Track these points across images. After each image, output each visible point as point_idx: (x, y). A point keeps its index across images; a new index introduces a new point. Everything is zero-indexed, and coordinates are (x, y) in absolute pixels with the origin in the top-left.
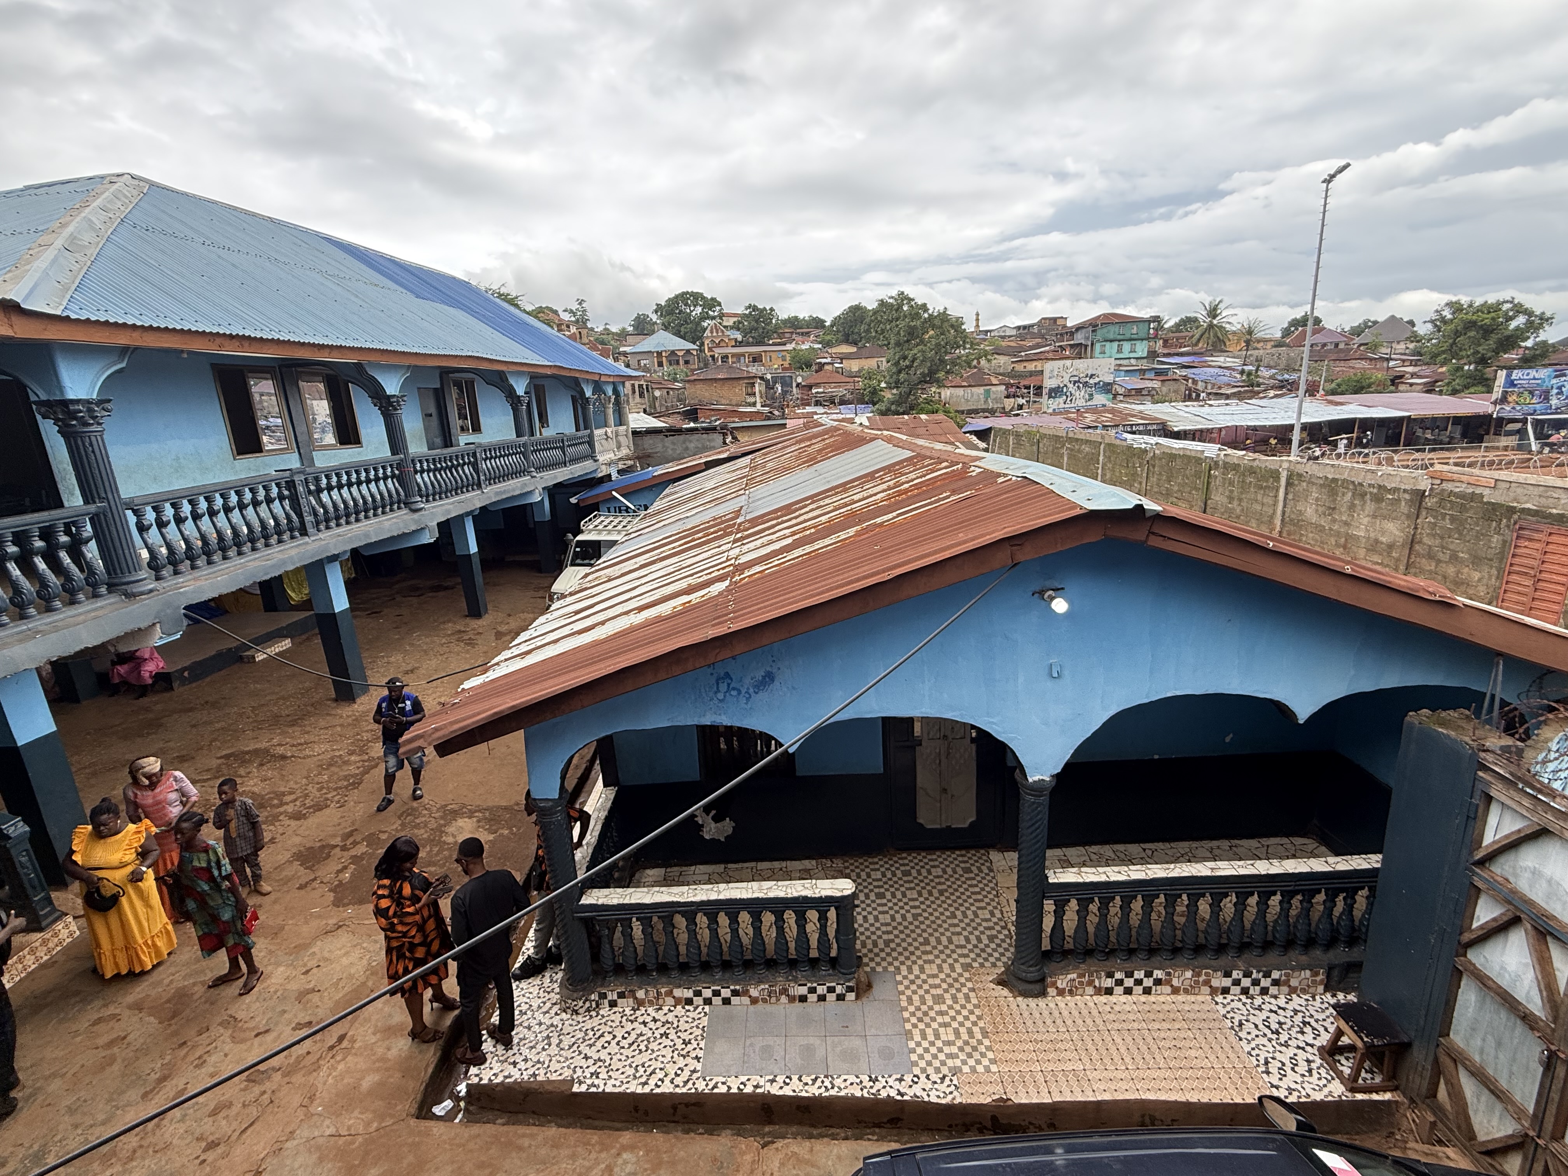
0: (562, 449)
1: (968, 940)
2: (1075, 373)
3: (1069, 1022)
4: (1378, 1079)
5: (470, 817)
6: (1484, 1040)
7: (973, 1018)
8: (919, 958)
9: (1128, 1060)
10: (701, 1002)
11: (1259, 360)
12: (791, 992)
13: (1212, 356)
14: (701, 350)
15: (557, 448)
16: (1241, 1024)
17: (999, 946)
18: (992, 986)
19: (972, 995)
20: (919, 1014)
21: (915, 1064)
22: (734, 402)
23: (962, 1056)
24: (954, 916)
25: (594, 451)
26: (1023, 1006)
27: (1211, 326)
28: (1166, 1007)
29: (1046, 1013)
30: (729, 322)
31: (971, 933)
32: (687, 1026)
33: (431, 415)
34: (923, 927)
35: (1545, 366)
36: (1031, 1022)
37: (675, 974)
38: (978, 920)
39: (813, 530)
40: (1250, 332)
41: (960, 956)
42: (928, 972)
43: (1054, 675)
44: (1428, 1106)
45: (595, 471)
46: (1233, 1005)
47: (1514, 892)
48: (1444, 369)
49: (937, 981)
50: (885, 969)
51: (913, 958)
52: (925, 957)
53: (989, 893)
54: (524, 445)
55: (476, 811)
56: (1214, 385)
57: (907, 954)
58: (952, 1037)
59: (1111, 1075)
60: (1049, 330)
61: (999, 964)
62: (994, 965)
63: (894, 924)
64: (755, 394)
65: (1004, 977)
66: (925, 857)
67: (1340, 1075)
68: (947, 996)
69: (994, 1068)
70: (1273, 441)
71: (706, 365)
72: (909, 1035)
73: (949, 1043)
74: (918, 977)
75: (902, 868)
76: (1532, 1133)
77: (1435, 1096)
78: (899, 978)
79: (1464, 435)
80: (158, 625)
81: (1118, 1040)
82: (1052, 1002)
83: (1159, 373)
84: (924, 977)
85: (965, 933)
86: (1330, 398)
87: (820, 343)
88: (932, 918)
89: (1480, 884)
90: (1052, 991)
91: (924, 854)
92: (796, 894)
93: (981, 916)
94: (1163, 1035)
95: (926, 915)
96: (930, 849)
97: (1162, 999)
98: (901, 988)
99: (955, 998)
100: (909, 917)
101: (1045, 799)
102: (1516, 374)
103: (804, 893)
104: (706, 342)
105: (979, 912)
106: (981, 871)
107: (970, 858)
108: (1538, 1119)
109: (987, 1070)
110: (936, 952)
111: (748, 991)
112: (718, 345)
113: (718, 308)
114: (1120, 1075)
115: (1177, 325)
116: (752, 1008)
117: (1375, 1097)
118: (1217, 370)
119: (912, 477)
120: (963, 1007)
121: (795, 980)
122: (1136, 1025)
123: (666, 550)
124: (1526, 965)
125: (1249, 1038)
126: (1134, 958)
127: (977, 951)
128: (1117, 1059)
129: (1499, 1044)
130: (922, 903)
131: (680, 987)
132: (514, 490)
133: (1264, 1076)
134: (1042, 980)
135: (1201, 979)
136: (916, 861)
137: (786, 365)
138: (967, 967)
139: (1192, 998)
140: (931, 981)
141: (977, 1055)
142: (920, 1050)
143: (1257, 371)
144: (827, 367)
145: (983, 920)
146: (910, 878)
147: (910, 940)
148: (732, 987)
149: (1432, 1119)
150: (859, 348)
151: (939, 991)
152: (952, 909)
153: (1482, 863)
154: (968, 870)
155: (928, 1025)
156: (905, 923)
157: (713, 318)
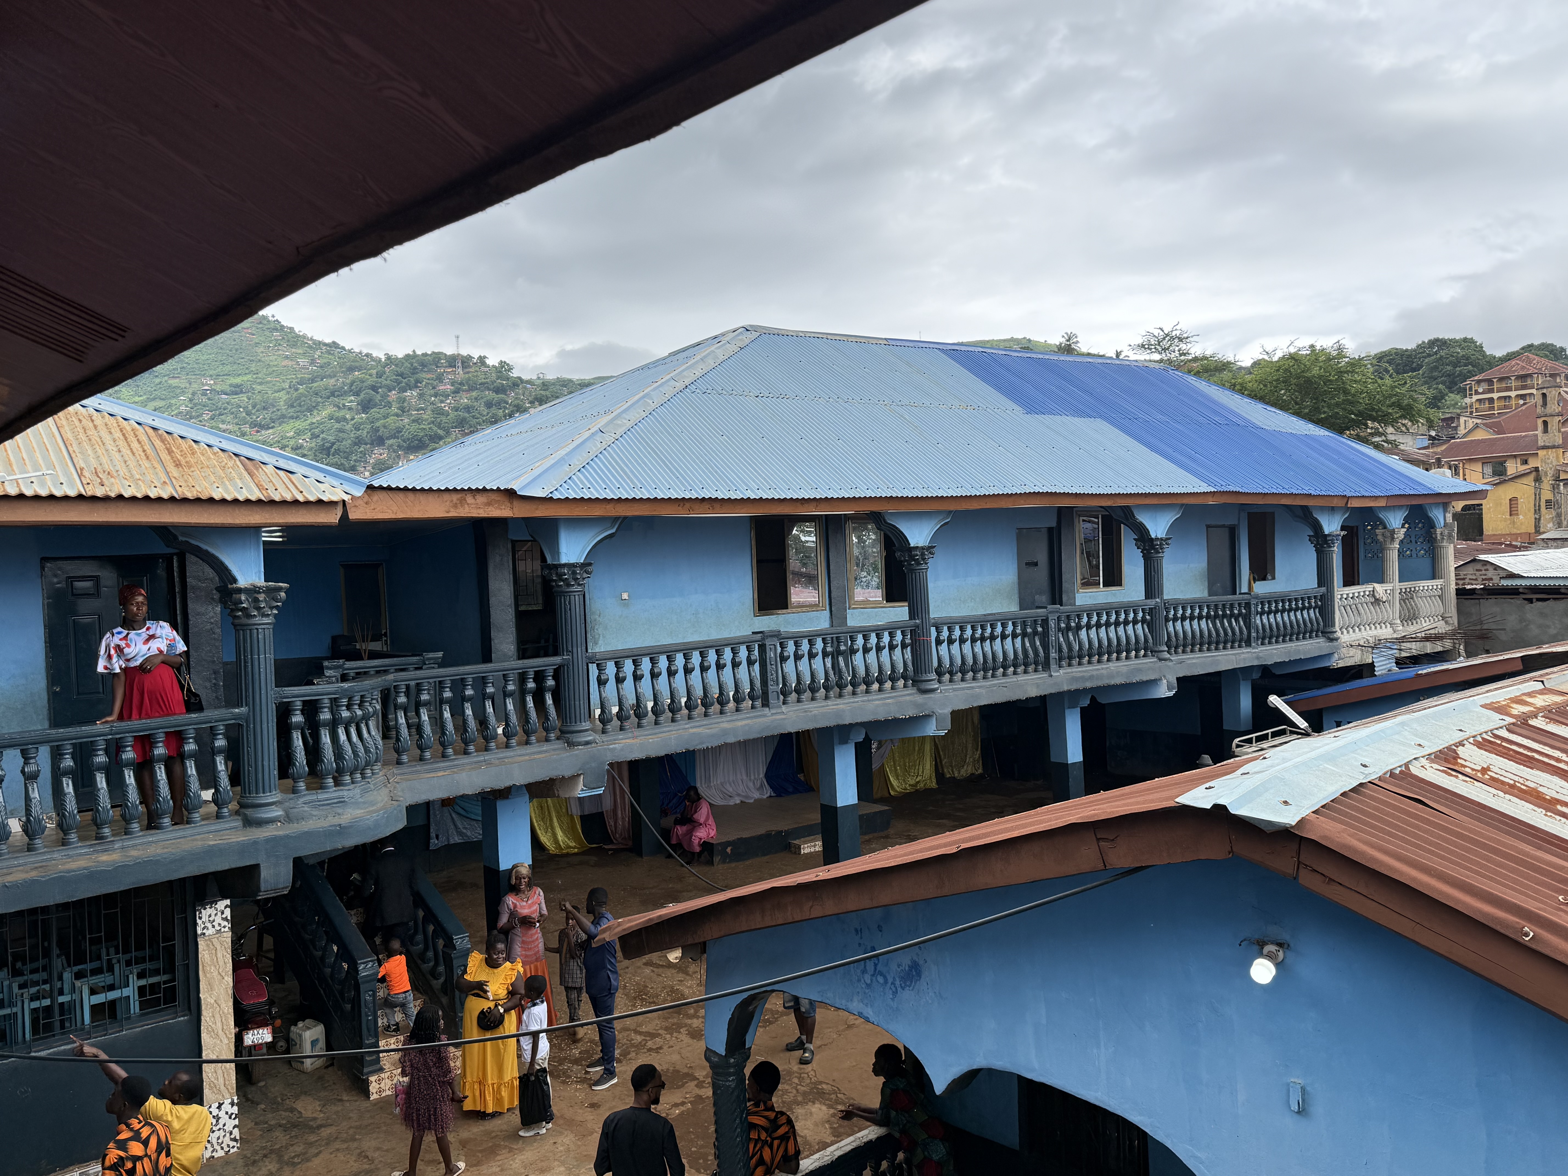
25: (1328, 621)
33: (1036, 564)
43: (1291, 1107)
80: (582, 777)
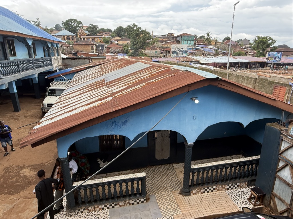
0: (43, 62)
1: (171, 185)
2: (178, 48)
3: (196, 200)
4: (259, 203)
5: (27, 168)
6: (280, 191)
7: (175, 203)
8: (160, 190)
9: (210, 207)
10: (107, 208)
11: (218, 47)
12: (130, 203)
13: (208, 45)
14: (77, 36)
15: (41, 62)
16: (232, 196)
17: (178, 185)
18: (178, 195)
19: (174, 197)
20: (162, 203)
21: (163, 215)
22: (88, 51)
23: (173, 211)
24: (167, 180)
25: (52, 63)
26: (186, 198)
27: (208, 38)
28: (216, 194)
29: (191, 199)
30: (85, 28)
31: (171, 183)
32: (103, 215)
33: (0, 50)
34: (160, 183)
35: (275, 52)
36: (188, 201)
37: (99, 202)
38: (172, 180)
39: (132, 84)
40: (216, 40)
41: (170, 189)
42: (162, 193)
43: (194, 119)
44: (269, 207)
45: (52, 69)
46: (230, 192)
47: (287, 159)
48: (256, 51)
49: (165, 195)
50: (152, 194)
51: (159, 191)
52: (161, 190)
53: (174, 174)
54: (32, 60)
55: (29, 166)
56: (209, 52)
57: (157, 190)
58: (170, 208)
59: (207, 210)
60: (170, 37)
61: (179, 190)
62: (178, 190)
63: (153, 183)
64: (94, 49)
65: (180, 192)
66: (158, 167)
67: (252, 203)
68: (168, 198)
69: (181, 213)
70: (222, 67)
71: (78, 40)
72: (160, 209)
73: (170, 209)
74: (160, 195)
75: (152, 170)
76: (289, 208)
77: (270, 205)
78: (156, 196)
79: (260, 67)
81: (207, 203)
82: (192, 197)
83: (196, 49)
84: (162, 195)
85: (170, 184)
86: (234, 57)
87: (111, 36)
88: (162, 181)
89: (280, 158)
90: (192, 194)
91: (157, 166)
92: (131, 177)
93: (173, 179)
94: (216, 200)
95: (160, 180)
96: (159, 165)
97: (215, 193)
98: (157, 198)
99: (170, 199)
100: (156, 181)
101: (191, 149)
102: (270, 53)
103: (134, 177)
104: (78, 34)
105: (173, 178)
106: (171, 169)
107: (168, 166)
108: (291, 205)
109: (180, 214)
110: (164, 189)
111: (119, 204)
112: (82, 35)
113: (81, 24)
114: (209, 210)
115: (200, 37)
116: (120, 208)
117: (259, 207)
118: (209, 49)
119: (154, 71)
120: (172, 200)
121: (131, 199)
122: (210, 199)
123: (85, 90)
124: (289, 174)
125: (234, 198)
126: (209, 184)
127: (173, 187)
128: (207, 207)
129: (283, 191)
130: (159, 178)
131: (101, 205)
132: (30, 74)
133: (238, 206)
134: (189, 192)
135: (223, 187)
136: (155, 168)
137: (102, 41)
138: (171, 191)
139: (221, 192)
140: (163, 196)
141: (177, 211)
142: (163, 212)
143: (218, 50)
144: (113, 43)
145: (174, 180)
146: (155, 172)
147: (157, 187)
148: (115, 203)
149: (270, 209)
150: (122, 38)
151: (166, 198)
152: (166, 178)
153: (280, 154)
154: (168, 169)
155: (164, 206)
156: (155, 183)
157: (80, 27)
